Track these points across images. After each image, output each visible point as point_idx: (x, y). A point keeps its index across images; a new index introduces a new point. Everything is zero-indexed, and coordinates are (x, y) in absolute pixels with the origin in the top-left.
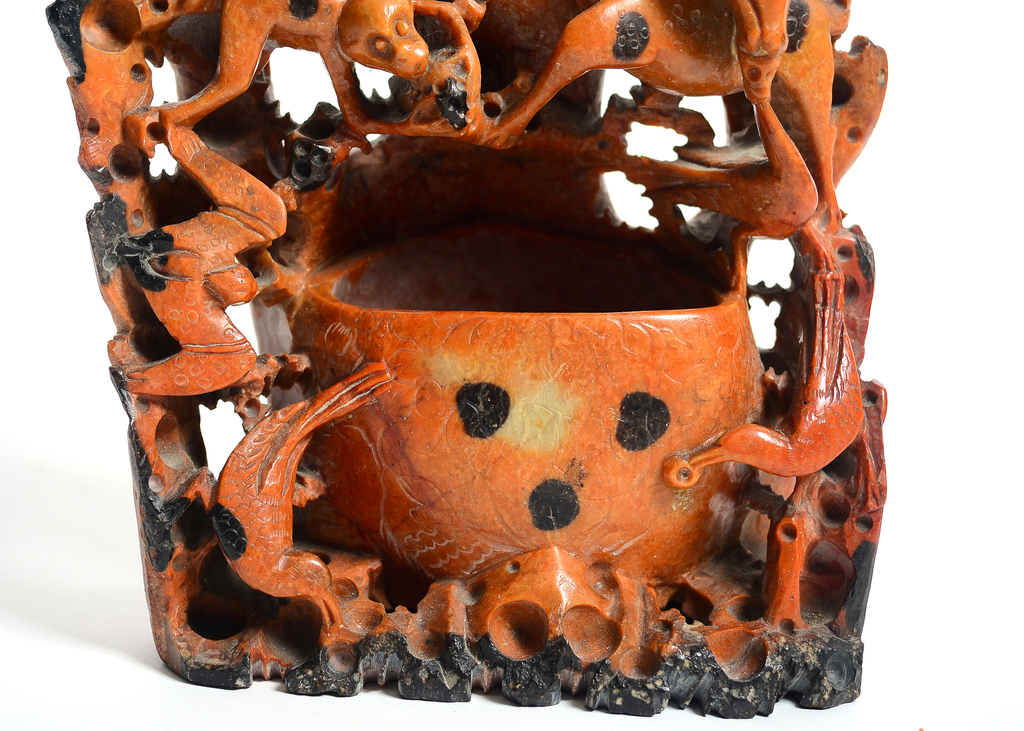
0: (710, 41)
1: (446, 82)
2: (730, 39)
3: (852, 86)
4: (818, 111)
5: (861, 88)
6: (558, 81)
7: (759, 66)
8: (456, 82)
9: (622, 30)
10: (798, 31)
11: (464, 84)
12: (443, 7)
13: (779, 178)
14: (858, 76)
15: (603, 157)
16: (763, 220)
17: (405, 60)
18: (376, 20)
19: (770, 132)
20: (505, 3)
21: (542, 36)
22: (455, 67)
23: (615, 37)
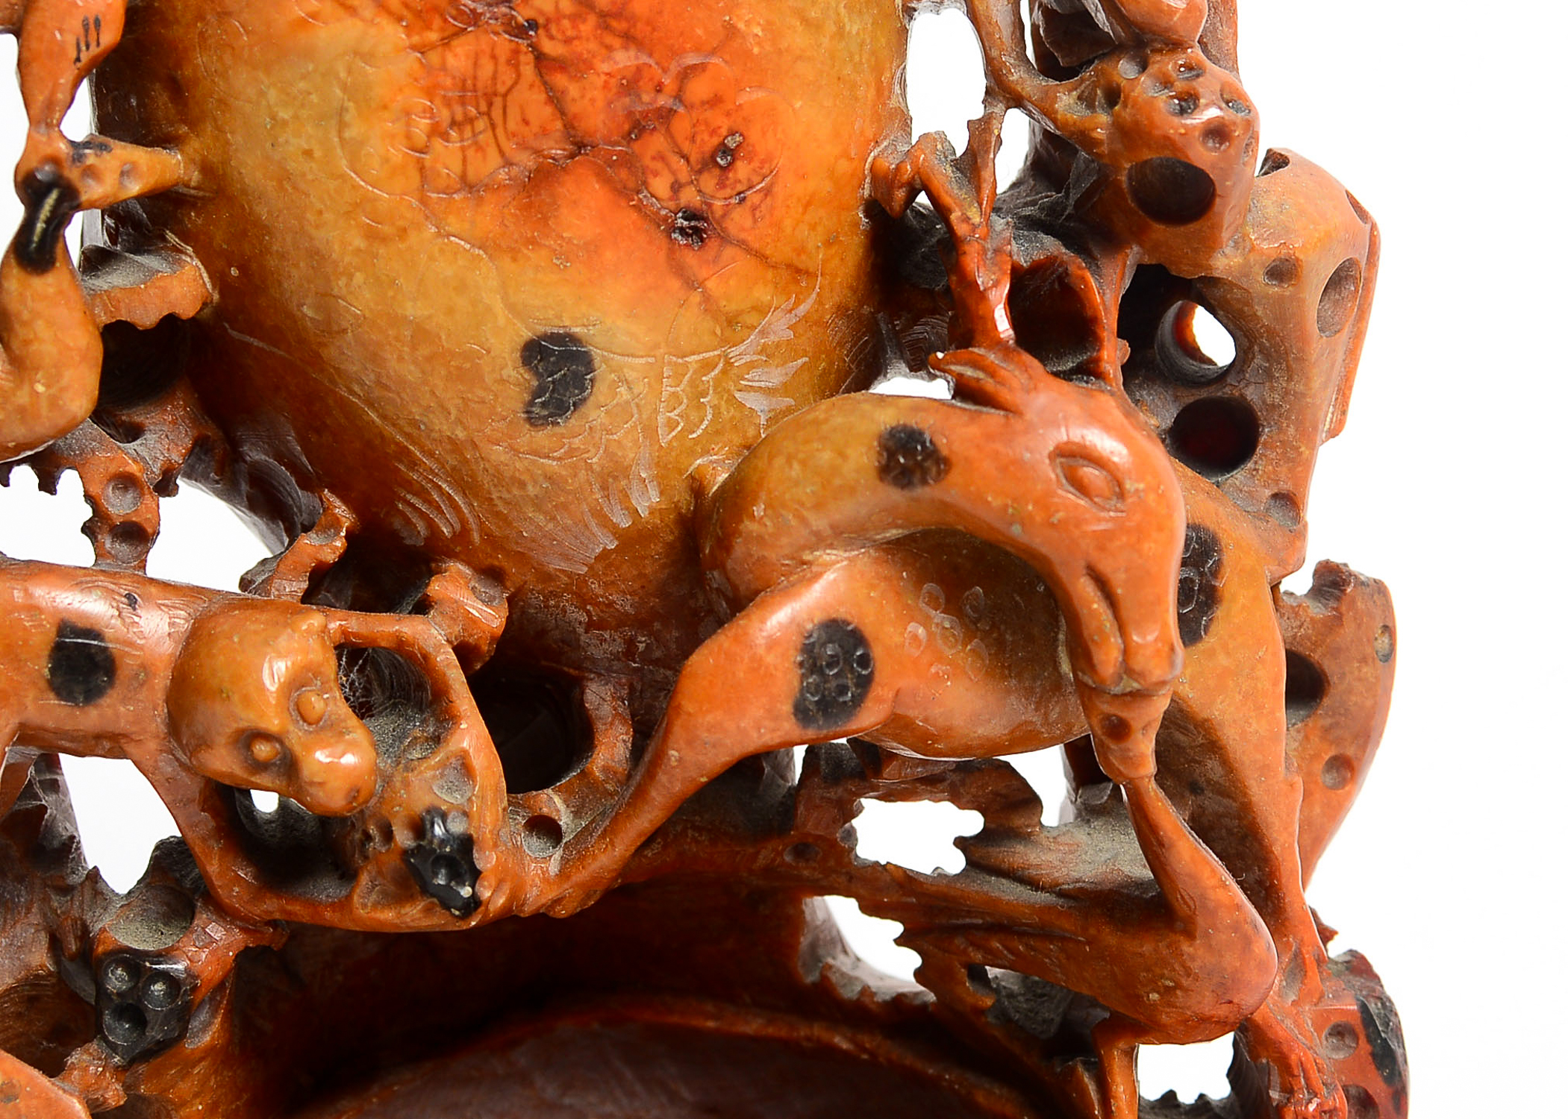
0: (1011, 650)
1: (422, 820)
2: (1056, 639)
3: (1323, 671)
4: (1259, 757)
5: (1343, 676)
6: (678, 787)
7: (1124, 714)
8: (444, 817)
9: (812, 661)
10: (1202, 598)
11: (466, 814)
12: (405, 630)
13: (1190, 935)
14: (1335, 652)
15: (806, 873)
16: (1164, 1019)
17: (321, 784)
18: (246, 700)
19: (1161, 845)
20: (551, 592)
21: (641, 647)
22: (442, 775)
23: (796, 683)
